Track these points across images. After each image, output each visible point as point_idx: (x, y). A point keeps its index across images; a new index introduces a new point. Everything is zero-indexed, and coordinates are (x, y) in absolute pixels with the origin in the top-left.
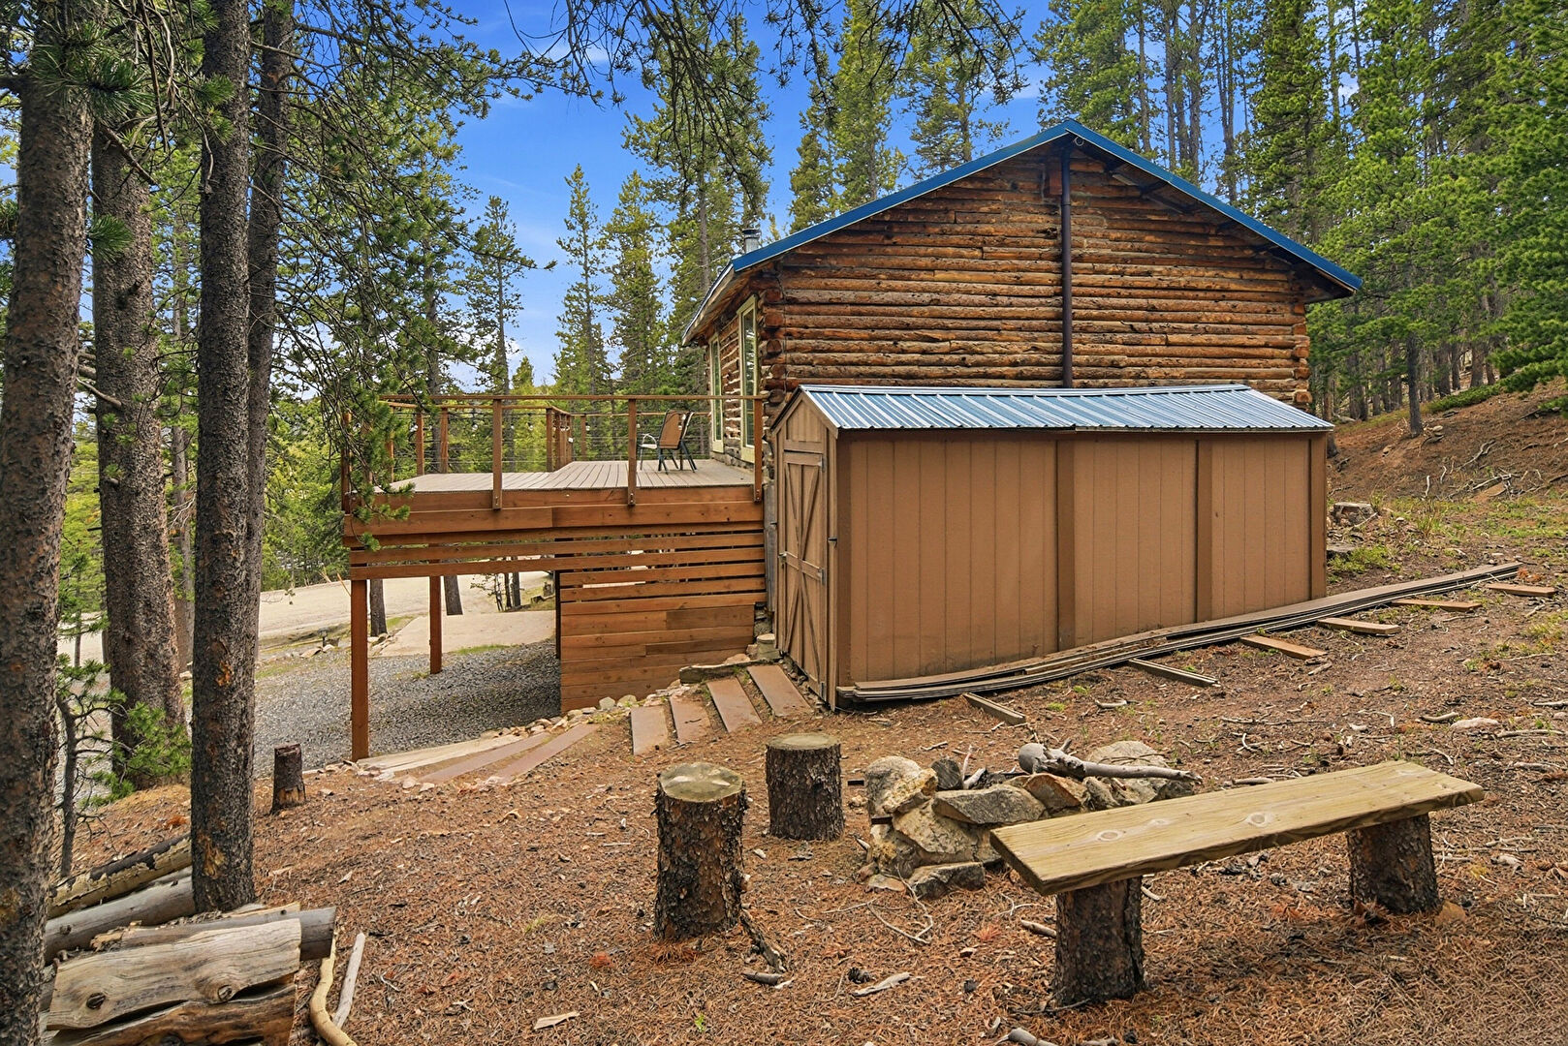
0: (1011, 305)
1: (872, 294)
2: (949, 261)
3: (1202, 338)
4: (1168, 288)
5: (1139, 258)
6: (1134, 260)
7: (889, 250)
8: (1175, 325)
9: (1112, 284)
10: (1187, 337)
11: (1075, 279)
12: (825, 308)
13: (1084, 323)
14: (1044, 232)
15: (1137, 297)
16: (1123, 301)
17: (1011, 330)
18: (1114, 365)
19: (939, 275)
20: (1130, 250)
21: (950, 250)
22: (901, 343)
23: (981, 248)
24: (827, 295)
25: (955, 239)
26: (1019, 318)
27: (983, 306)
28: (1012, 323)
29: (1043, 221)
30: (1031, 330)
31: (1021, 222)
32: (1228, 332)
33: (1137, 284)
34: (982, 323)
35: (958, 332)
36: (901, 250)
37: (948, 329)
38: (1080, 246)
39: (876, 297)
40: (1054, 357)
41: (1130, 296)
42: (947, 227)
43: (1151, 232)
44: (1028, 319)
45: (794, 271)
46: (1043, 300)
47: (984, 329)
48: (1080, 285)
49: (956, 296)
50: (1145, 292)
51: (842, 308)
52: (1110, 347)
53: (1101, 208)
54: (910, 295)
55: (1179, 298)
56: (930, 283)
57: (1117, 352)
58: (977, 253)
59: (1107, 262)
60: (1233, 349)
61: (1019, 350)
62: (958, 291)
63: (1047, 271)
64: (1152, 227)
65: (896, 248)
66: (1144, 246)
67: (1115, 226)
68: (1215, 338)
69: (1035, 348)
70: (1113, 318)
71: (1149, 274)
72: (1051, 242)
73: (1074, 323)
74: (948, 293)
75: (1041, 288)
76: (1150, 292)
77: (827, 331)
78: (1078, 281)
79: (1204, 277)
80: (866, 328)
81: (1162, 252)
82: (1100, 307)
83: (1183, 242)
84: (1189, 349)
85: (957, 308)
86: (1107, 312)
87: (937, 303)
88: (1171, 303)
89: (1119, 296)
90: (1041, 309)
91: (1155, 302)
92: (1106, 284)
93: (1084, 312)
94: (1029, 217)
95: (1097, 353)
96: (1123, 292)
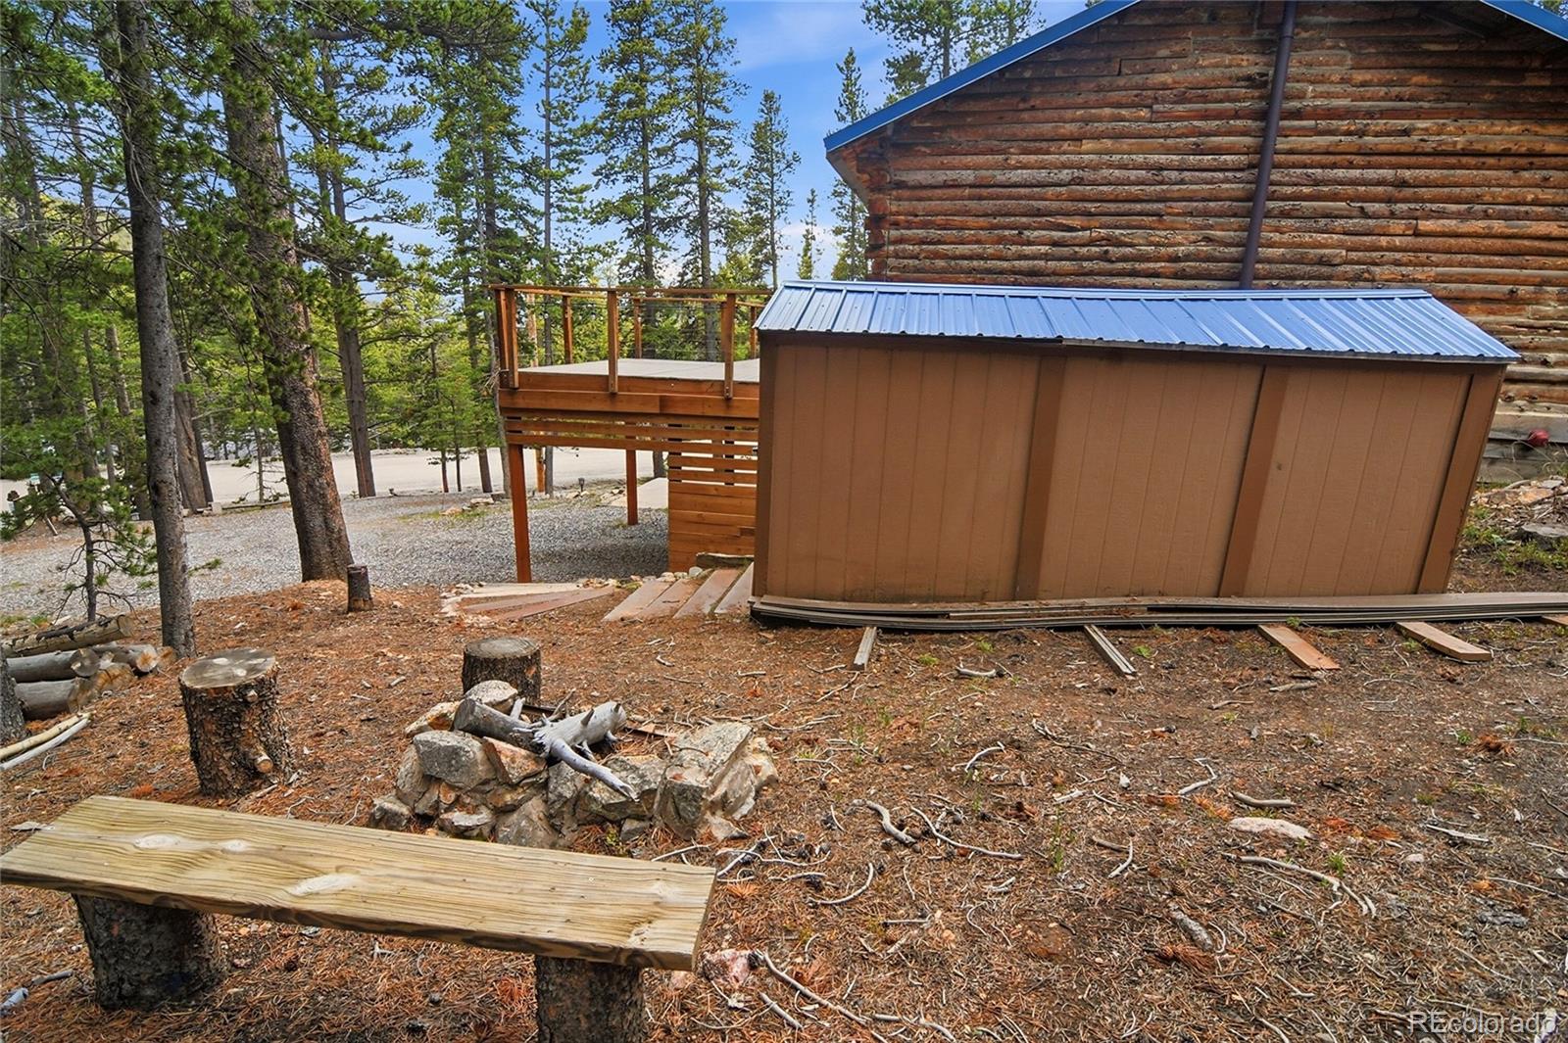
0: (1182, 182)
1: (997, 173)
2: (1101, 126)
3: (1479, 225)
4: (1435, 153)
5: (1394, 110)
6: (1384, 114)
7: (1026, 116)
8: (1434, 207)
9: (1340, 148)
10: (1451, 224)
11: (1282, 144)
12: (939, 192)
13: (1288, 205)
14: (1249, 78)
15: (1380, 167)
16: (1356, 173)
17: (1178, 214)
18: (1321, 261)
19: (1087, 145)
20: (1383, 99)
21: (1107, 111)
22: (1026, 233)
23: (1151, 107)
24: (941, 176)
25: (1115, 96)
26: (1191, 200)
27: (1142, 184)
28: (1178, 207)
29: (1249, 63)
30: (1206, 214)
31: (1216, 66)
32: (1527, 216)
33: (1382, 148)
34: (1138, 207)
35: (1104, 219)
36: (1040, 114)
37: (1090, 214)
38: (1301, 96)
39: (1000, 177)
40: (1233, 249)
41: (1369, 166)
42: (1104, 81)
43: (1423, 69)
44: (1204, 200)
45: (904, 149)
46: (1230, 174)
47: (1140, 214)
48: (1291, 152)
49: (1105, 172)
50: (1393, 159)
51: (959, 192)
52: (1320, 237)
53: (1345, 39)
54: (1044, 172)
55: (1453, 167)
56: (1072, 157)
57: (1330, 244)
58: (1144, 113)
59: (1341, 118)
60: (1526, 243)
61: (1184, 242)
62: (1110, 166)
63: (1244, 134)
64: (1428, 62)
65: (1033, 113)
66: (1406, 91)
67: (1366, 63)
68: (1498, 226)
69: (1208, 240)
70: (1335, 197)
71: (1406, 132)
72: (1257, 93)
73: (1271, 204)
74: (1096, 168)
75: (1228, 157)
76: (1404, 159)
77: (939, 219)
78: (1286, 147)
79: (1505, 134)
80: (986, 215)
81: (1437, 100)
82: (1317, 183)
83: (1477, 82)
84: (1452, 241)
85: (1105, 188)
86: (1326, 189)
87: (1080, 181)
88: (1434, 174)
89: (1351, 166)
90: (1224, 186)
91: (1407, 174)
92: (1331, 149)
93: (1289, 190)
94: (1227, 59)
95: (1301, 245)
96: (1357, 160)
